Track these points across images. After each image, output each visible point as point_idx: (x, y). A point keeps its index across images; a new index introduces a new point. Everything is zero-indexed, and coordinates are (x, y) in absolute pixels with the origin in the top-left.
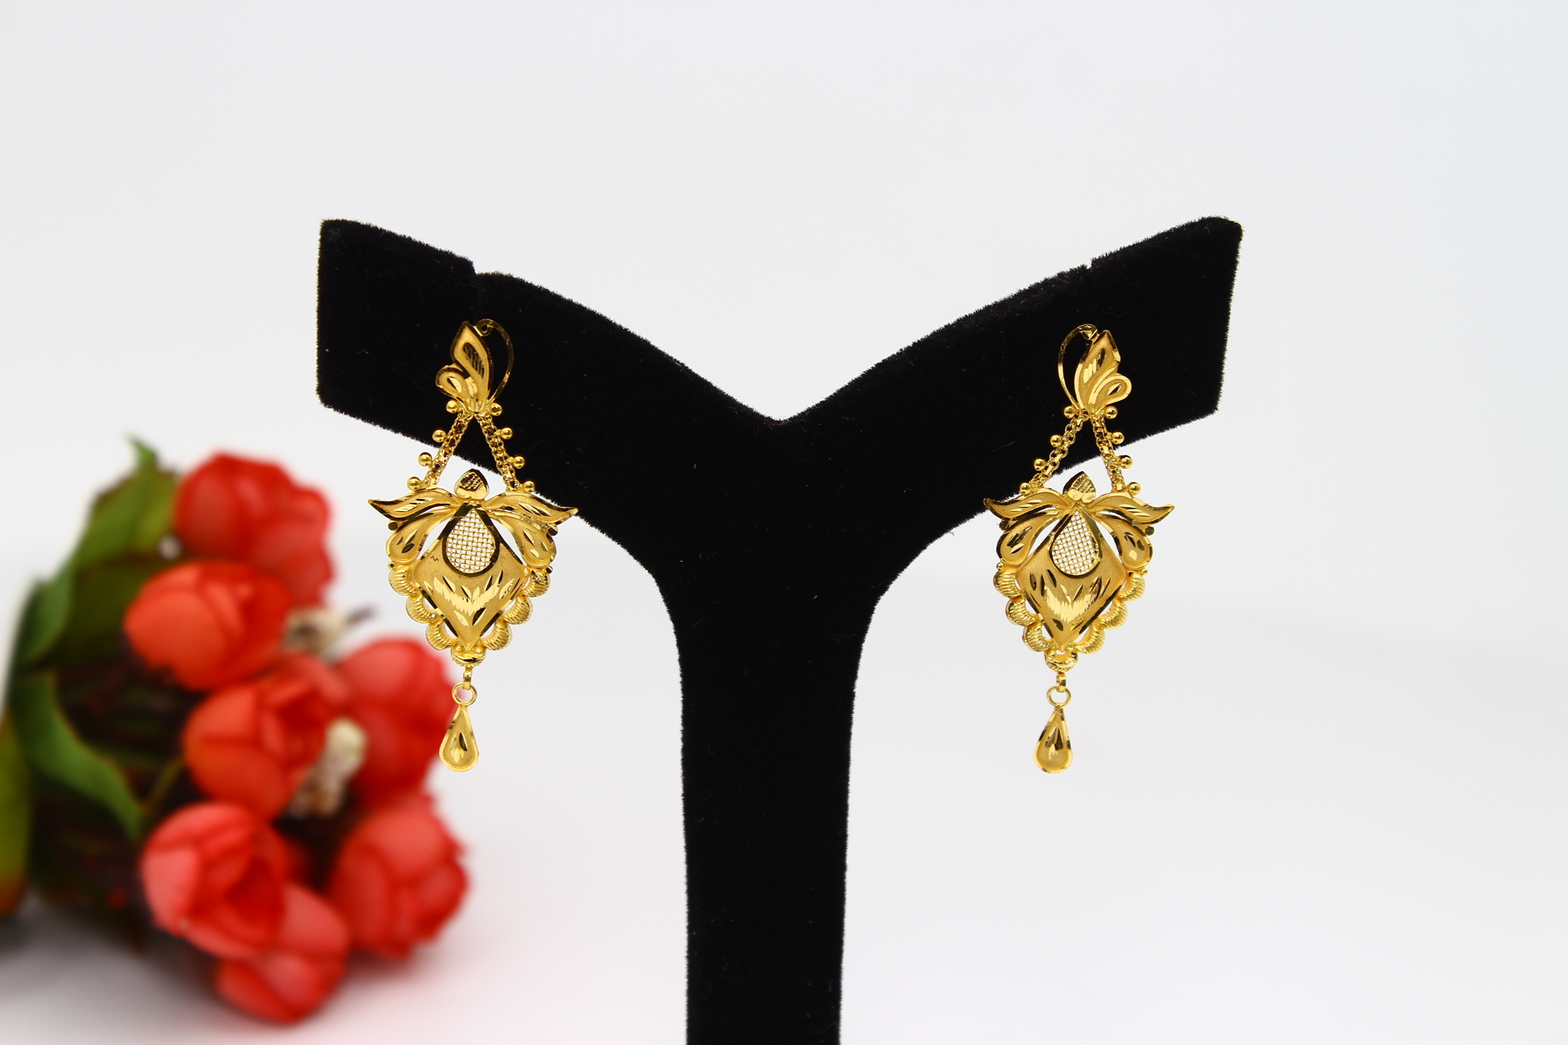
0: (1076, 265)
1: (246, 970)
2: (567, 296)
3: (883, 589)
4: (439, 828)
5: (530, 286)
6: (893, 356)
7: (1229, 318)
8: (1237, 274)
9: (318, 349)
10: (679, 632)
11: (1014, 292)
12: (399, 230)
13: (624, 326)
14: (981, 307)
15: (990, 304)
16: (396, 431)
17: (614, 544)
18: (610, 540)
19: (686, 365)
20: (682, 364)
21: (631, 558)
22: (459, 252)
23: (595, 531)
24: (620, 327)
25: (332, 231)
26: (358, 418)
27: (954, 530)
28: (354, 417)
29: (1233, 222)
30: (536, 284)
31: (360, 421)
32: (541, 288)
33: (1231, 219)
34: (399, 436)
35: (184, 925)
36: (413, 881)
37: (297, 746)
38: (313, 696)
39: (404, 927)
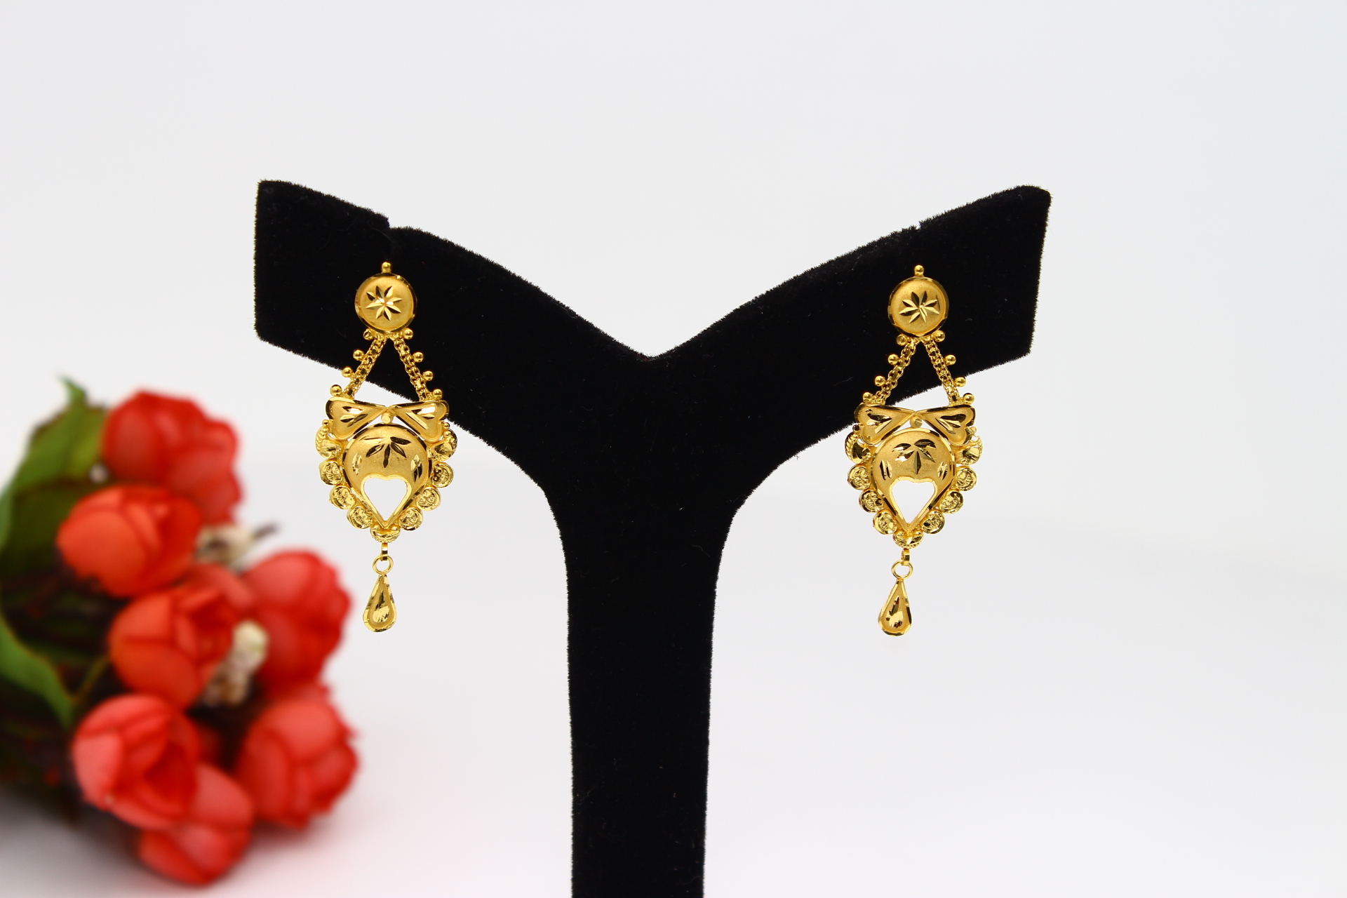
0: (906, 226)
1: (164, 839)
2: (469, 248)
3: (740, 503)
4: (333, 714)
5: (437, 239)
7: (1039, 273)
8: (1046, 235)
12: (325, 191)
13: (518, 274)
14: (824, 261)
15: (833, 259)
17: (509, 460)
18: (505, 457)
19: (571, 308)
20: (568, 308)
21: (523, 473)
22: (376, 210)
24: (514, 275)
25: (267, 190)
26: (289, 350)
28: (286, 349)
29: (1043, 190)
30: (442, 237)
31: (291, 353)
32: (446, 241)
33: (1042, 188)
35: (109, 801)
36: (311, 761)
37: (208, 645)
38: (221, 601)
39: (301, 802)
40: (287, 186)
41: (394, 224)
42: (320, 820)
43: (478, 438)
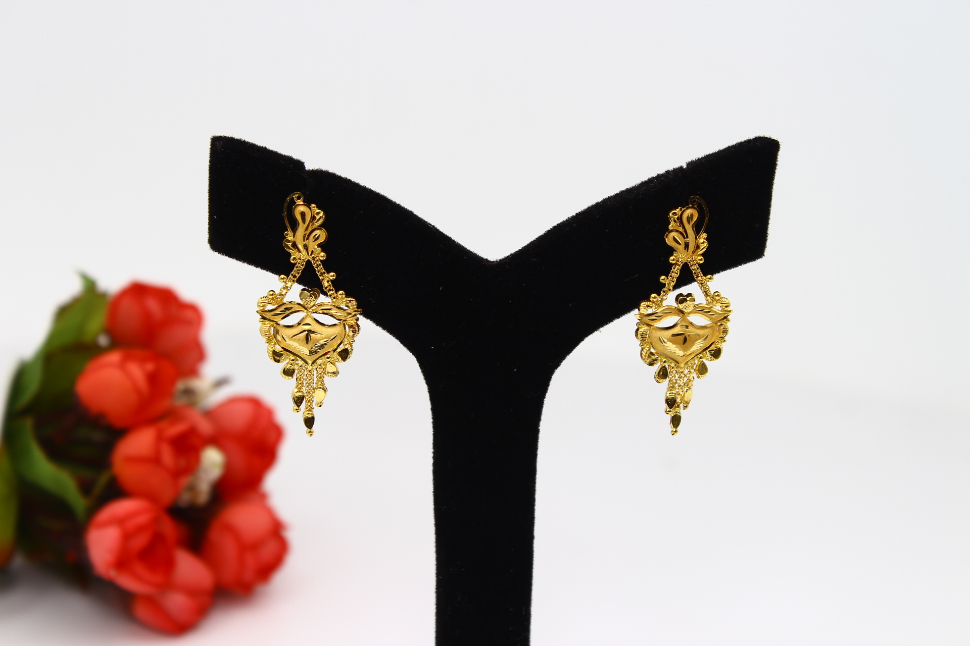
0: (677, 166)
1: (150, 601)
2: (362, 183)
3: (557, 365)
4: (270, 513)
5: (340, 178)
6: (564, 221)
7: (771, 199)
8: (776, 172)
9: (209, 215)
10: (430, 391)
12: (260, 143)
13: (398, 202)
14: (618, 191)
16: (257, 267)
17: (391, 336)
18: (388, 334)
19: (436, 226)
20: (433, 226)
21: (402, 345)
22: (296, 156)
23: (379, 329)
24: (395, 203)
25: (218, 143)
26: (233, 258)
27: (601, 329)
28: (230, 258)
29: (774, 140)
30: (343, 176)
31: (234, 260)
32: (346, 178)
33: (773, 138)
34: (259, 269)
35: (112, 574)
36: (254, 546)
37: (183, 463)
38: (192, 432)
39: (248, 575)
40: (231, 140)
41: (309, 166)
42: (261, 589)
43: (369, 320)
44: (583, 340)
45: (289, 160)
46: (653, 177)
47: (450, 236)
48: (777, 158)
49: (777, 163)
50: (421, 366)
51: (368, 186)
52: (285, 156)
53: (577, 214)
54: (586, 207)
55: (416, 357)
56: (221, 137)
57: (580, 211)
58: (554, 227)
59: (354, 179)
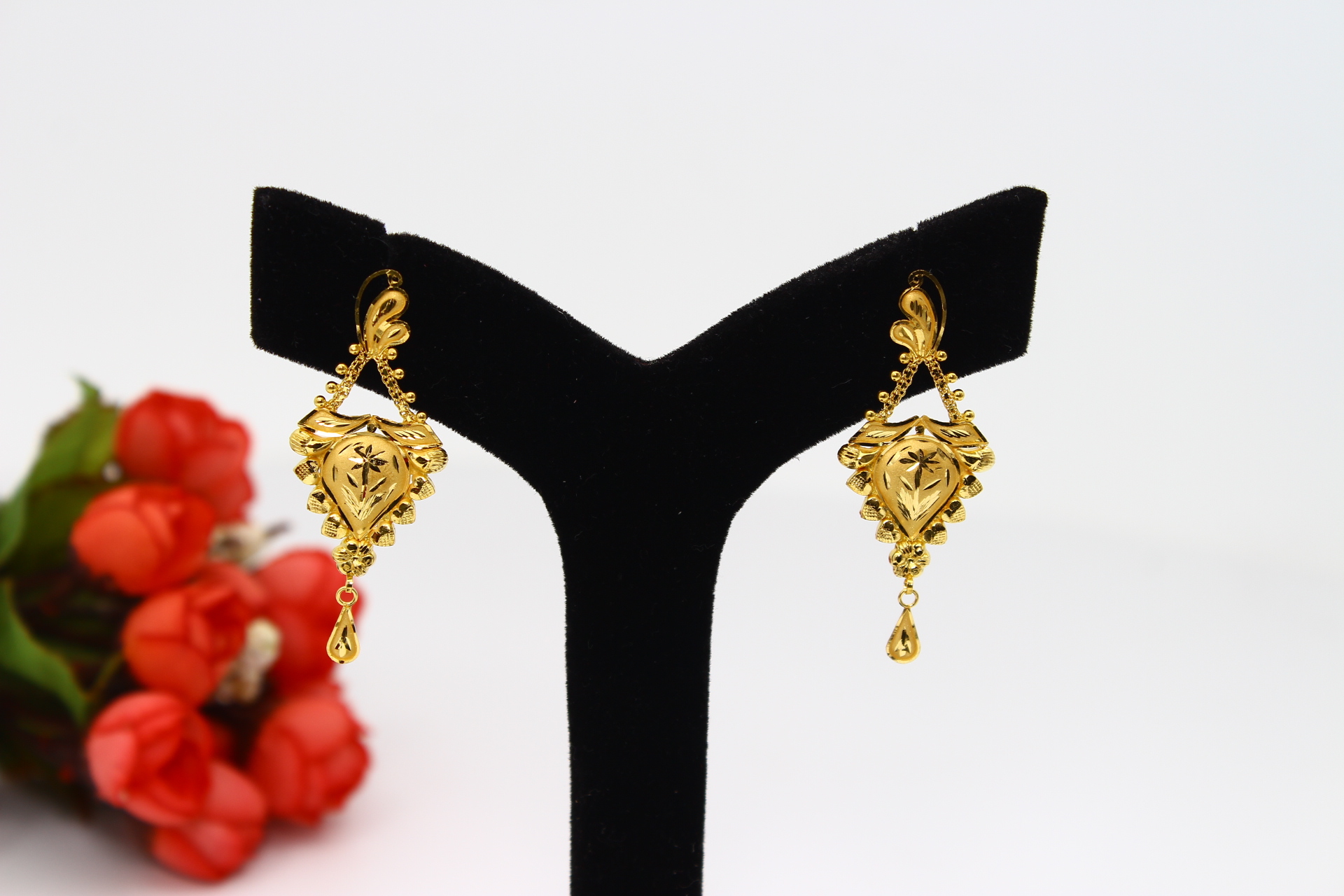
0: (904, 228)
1: (177, 835)
2: (465, 253)
3: (739, 506)
4: (345, 713)
5: (433, 245)
6: (747, 306)
7: (1036, 274)
8: (1043, 236)
9: (252, 299)
10: (562, 542)
11: (851, 250)
12: (322, 197)
13: (515, 279)
14: (822, 263)
16: (319, 369)
17: (507, 466)
18: (503, 463)
19: (569, 313)
20: (565, 312)
21: (521, 478)
22: (373, 216)
24: (511, 280)
25: (263, 197)
26: (286, 357)
27: (799, 456)
28: (282, 357)
29: (1040, 191)
30: (439, 243)
31: (287, 360)
32: (443, 246)
33: (1038, 188)
35: (123, 798)
36: (322, 759)
37: (221, 643)
38: (234, 599)
39: (314, 799)
40: (283, 192)
41: (391, 229)
42: (334, 818)
43: (476, 444)
44: (774, 471)
45: (363, 220)
46: (872, 244)
47: (588, 326)
48: (1044, 217)
49: (1044, 223)
50: (549, 507)
51: (474, 256)
52: (357, 214)
53: (765, 295)
54: (777, 285)
55: (541, 495)
56: (267, 189)
57: (769, 291)
58: (734, 313)
59: (454, 246)
